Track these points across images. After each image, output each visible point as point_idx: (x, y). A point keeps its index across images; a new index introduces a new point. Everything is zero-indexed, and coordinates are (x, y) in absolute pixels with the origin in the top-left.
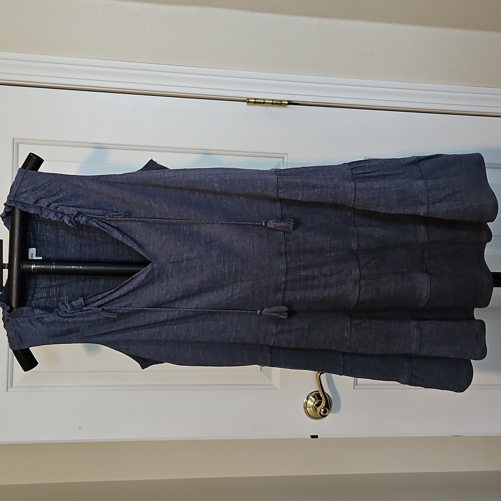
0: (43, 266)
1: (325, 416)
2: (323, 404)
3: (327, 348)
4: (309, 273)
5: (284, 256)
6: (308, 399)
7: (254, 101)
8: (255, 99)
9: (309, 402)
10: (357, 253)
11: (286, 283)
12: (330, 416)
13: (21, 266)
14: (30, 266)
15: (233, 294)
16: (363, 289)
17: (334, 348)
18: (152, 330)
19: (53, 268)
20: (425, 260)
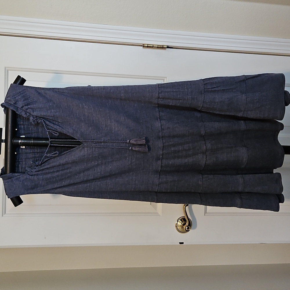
0: (26, 141)
1: (188, 231)
2: (187, 224)
3: (189, 191)
4: (176, 149)
5: (161, 139)
6: (178, 221)
7: (147, 46)
8: (148, 45)
9: (178, 223)
10: (204, 136)
11: (163, 154)
12: (191, 231)
13: (13, 141)
14: (18, 141)
15: (132, 162)
16: (208, 157)
17: (193, 191)
18: (85, 185)
19: (32, 142)
20: (244, 140)
